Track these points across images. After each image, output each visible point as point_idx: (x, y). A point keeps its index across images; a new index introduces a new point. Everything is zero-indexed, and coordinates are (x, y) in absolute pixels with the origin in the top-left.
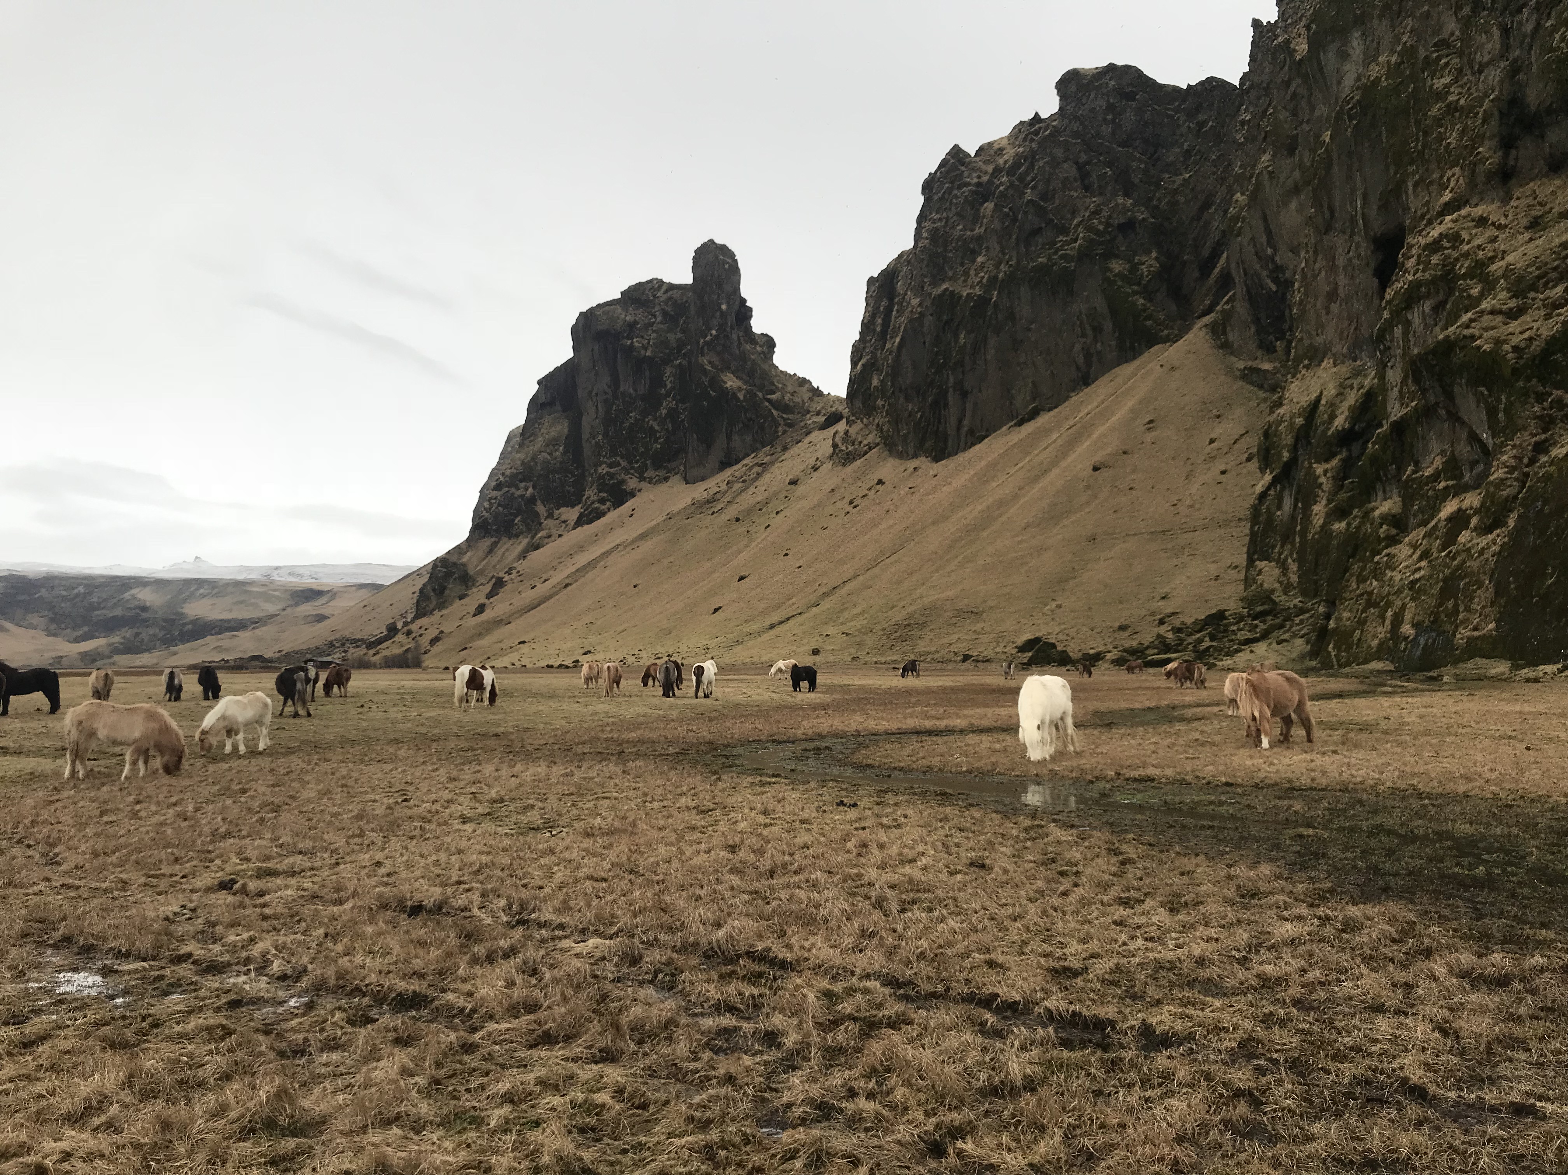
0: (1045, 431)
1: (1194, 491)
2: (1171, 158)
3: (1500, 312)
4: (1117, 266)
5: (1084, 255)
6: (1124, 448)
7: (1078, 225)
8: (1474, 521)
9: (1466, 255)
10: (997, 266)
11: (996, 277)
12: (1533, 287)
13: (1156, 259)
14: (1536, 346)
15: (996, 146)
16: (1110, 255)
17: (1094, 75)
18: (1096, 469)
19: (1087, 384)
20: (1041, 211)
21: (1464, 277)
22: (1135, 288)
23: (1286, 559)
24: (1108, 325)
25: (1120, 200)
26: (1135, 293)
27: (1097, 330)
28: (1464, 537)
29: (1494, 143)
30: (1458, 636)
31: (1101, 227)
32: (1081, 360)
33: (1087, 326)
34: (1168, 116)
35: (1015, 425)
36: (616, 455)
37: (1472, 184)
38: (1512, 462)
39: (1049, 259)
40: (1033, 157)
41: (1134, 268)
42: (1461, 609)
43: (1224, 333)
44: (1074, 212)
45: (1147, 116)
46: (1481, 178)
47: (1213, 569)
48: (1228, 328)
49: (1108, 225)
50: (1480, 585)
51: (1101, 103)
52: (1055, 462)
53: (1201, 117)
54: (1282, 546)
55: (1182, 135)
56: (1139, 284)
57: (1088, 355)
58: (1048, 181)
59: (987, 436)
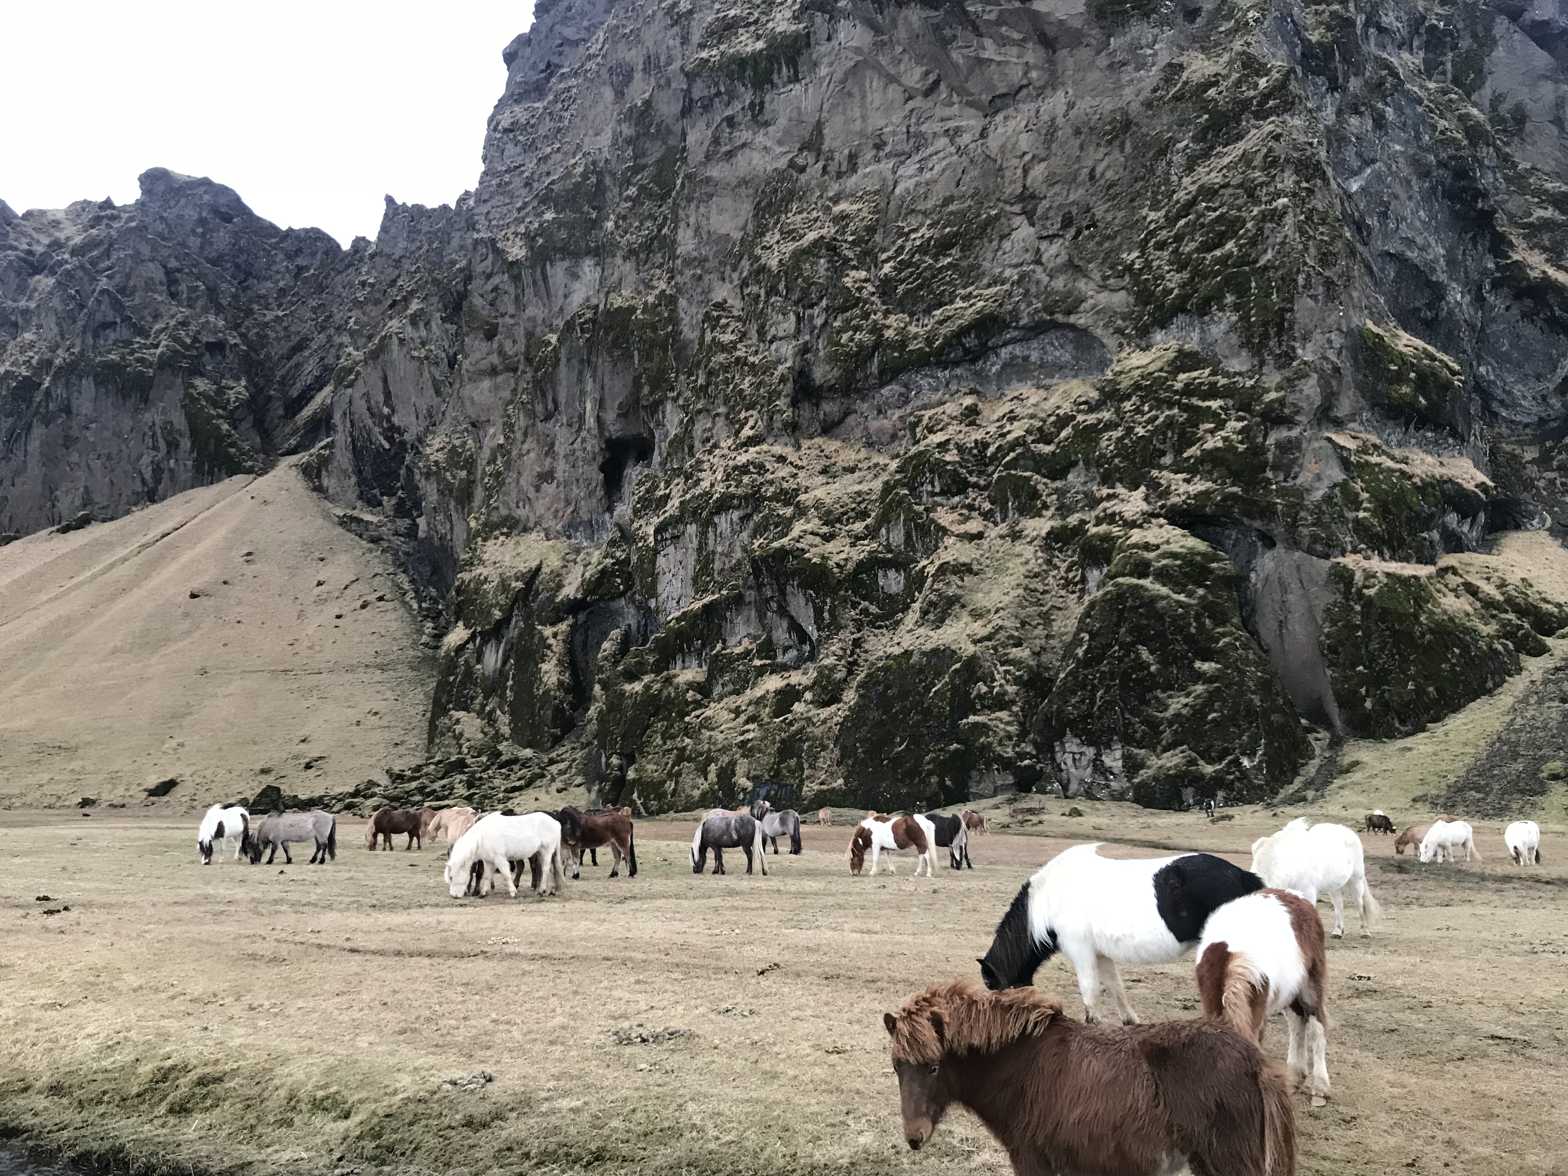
0: (108, 545)
1: (310, 632)
2: (263, 292)
3: (817, 534)
4: (202, 384)
5: (165, 364)
6: (225, 578)
7: (162, 331)
8: (808, 696)
9: (771, 483)
10: (53, 349)
11: (50, 362)
12: (839, 520)
13: (246, 387)
14: (850, 566)
15: (50, 217)
16: (197, 371)
17: (186, 183)
18: (193, 596)
19: (153, 501)
20: (117, 306)
21: (770, 499)
22: (221, 412)
23: (493, 711)
24: (186, 444)
25: (212, 318)
26: (219, 416)
27: (173, 446)
28: (798, 707)
29: (788, 400)
30: (805, 789)
31: (188, 341)
32: (148, 474)
33: (160, 440)
34: (264, 250)
35: (58, 531)
37: (770, 428)
38: (840, 653)
39: (123, 358)
40: (111, 245)
41: (221, 391)
42: (806, 766)
43: (319, 476)
44: (156, 317)
45: (242, 242)
46: (778, 425)
47: (353, 715)
48: (324, 473)
49: (195, 340)
50: (824, 748)
51: (192, 214)
53: (301, 261)
54: (486, 698)
55: (278, 272)
56: (224, 409)
57: (157, 470)
58: (128, 276)
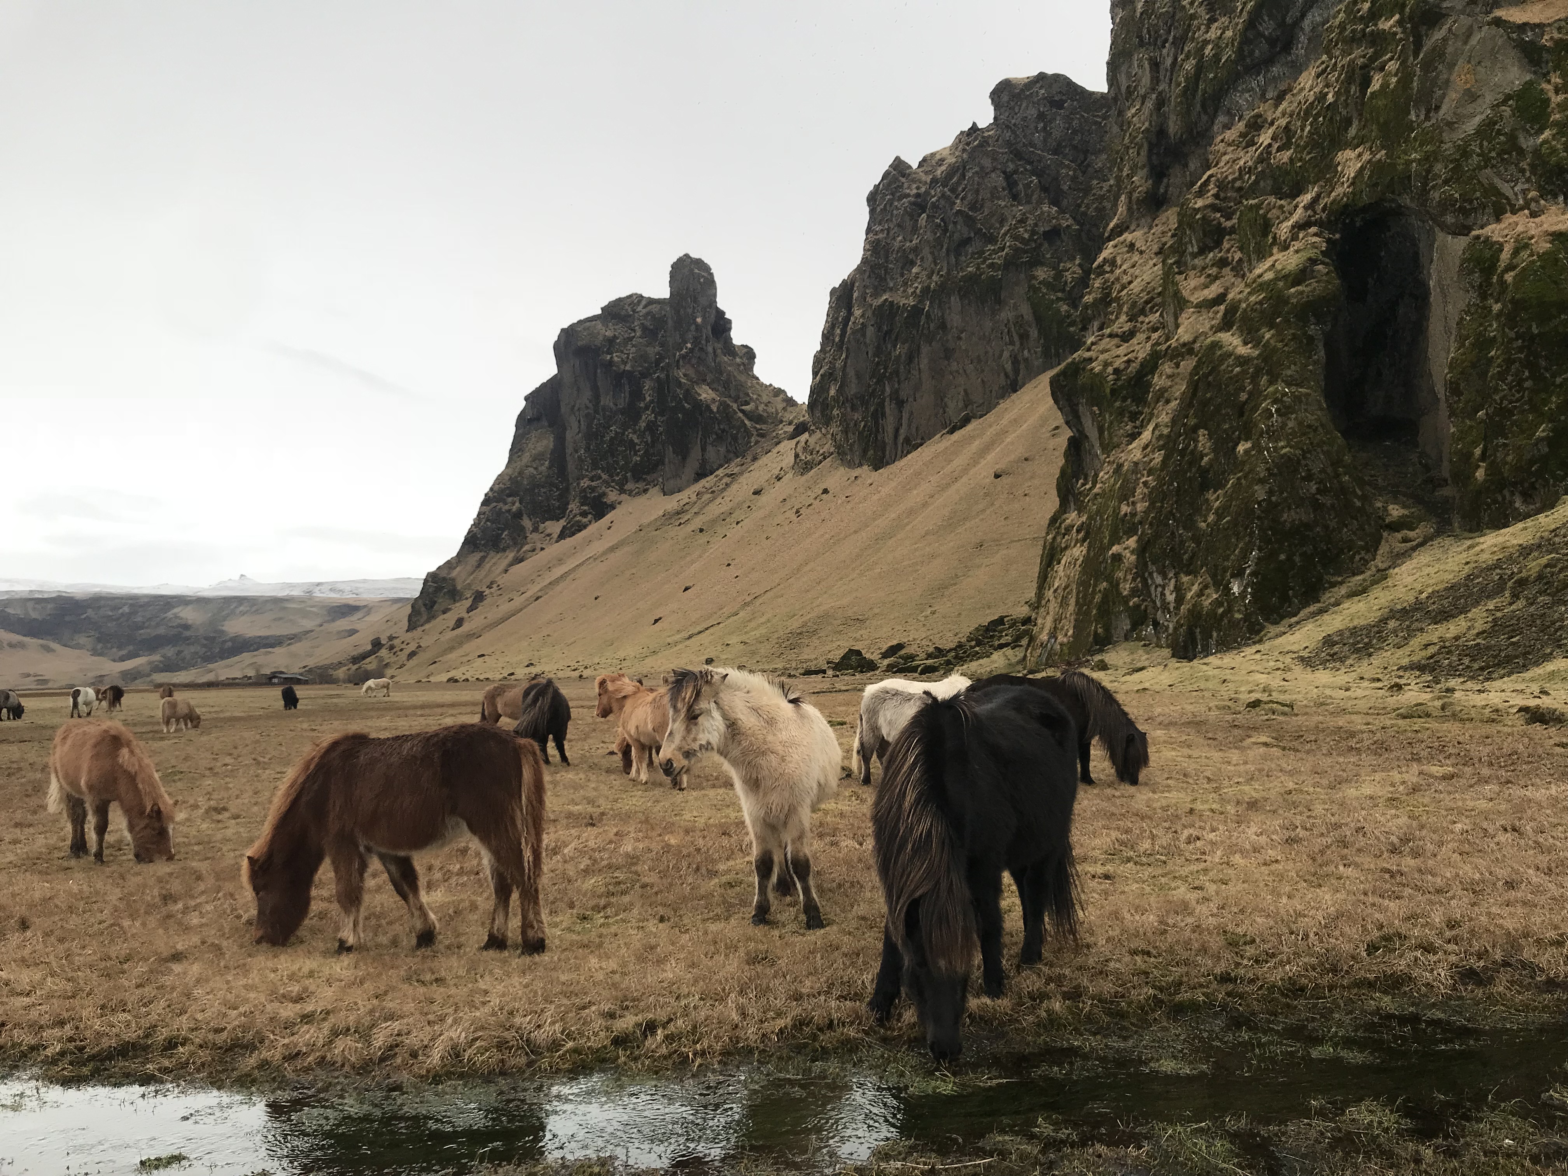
0: (972, 438)
2: (1100, 165)
4: (1042, 273)
5: (1010, 264)
6: (1026, 455)
7: (1005, 234)
9: (1116, 280)
10: (930, 277)
11: (928, 287)
12: (1143, 312)
13: (1080, 265)
14: (1133, 368)
15: (938, 157)
16: (1036, 262)
17: (1026, 85)
18: (997, 476)
19: (1015, 391)
20: (970, 221)
22: (1060, 295)
24: (1034, 333)
25: (1045, 208)
26: (1059, 299)
27: (1024, 337)
29: (1143, 172)
31: (1026, 236)
32: (1009, 367)
33: (1014, 334)
34: (1096, 123)
35: (948, 432)
36: (597, 468)
37: (1131, 211)
39: (978, 268)
40: (964, 168)
41: (1059, 275)
44: (1002, 221)
46: (1136, 205)
49: (1033, 232)
51: (1032, 112)
52: (965, 470)
56: (1063, 291)
57: (1015, 361)
58: (977, 192)
59: (921, 445)
